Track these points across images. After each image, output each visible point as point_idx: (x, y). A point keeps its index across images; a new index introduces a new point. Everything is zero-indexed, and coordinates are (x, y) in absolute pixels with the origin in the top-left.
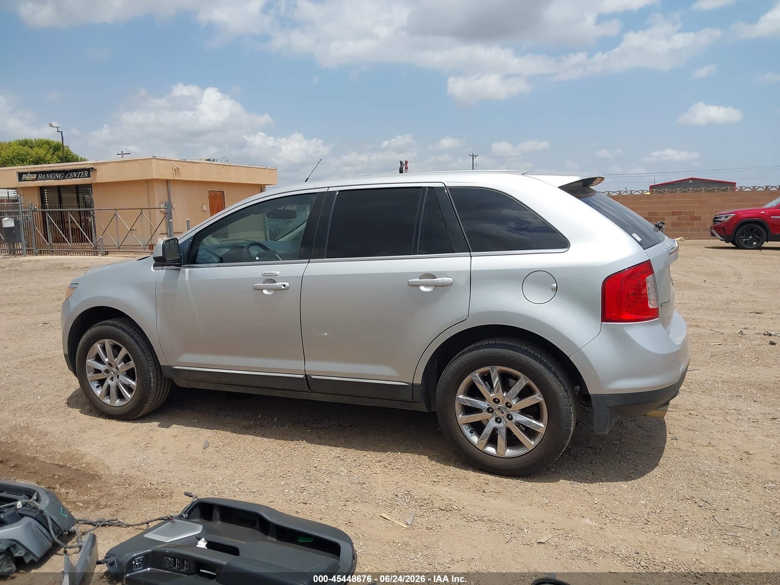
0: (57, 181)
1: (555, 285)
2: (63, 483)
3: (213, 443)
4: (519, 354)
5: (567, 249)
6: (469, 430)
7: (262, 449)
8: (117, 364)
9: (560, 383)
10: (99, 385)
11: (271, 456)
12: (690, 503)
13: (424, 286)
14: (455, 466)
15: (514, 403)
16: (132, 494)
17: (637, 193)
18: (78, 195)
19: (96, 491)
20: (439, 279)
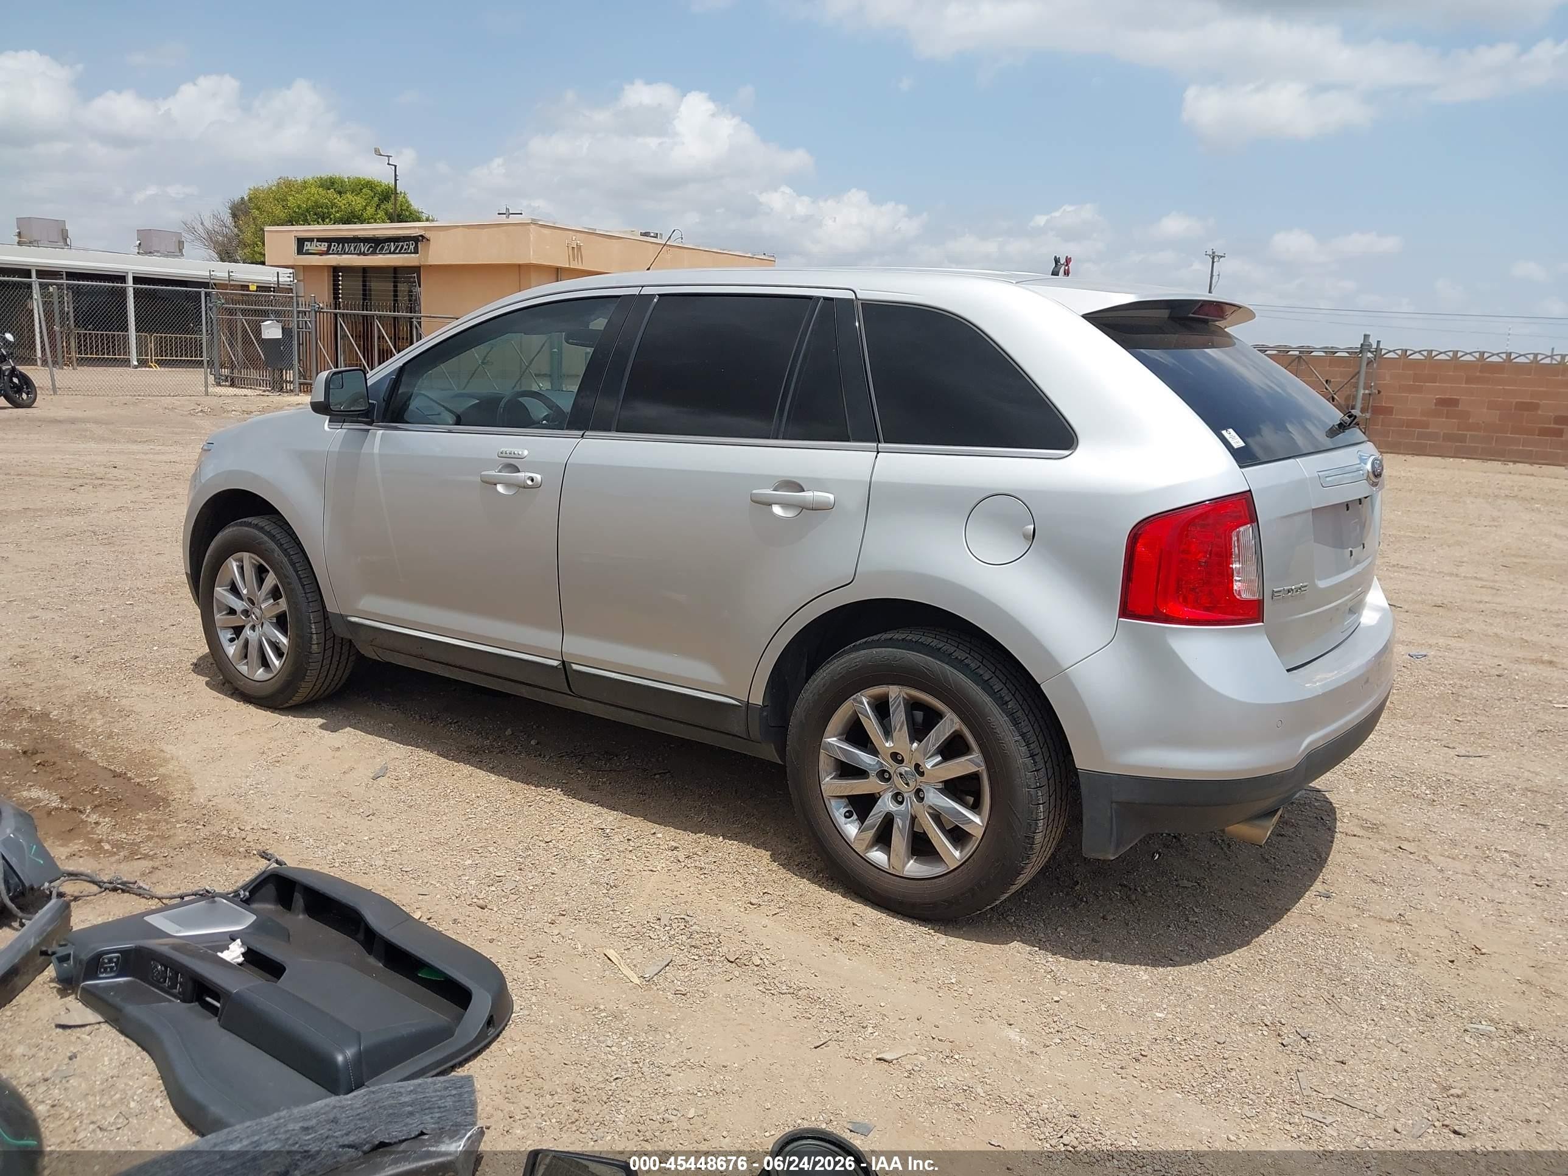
0: (362, 257)
1: (1032, 527)
2: (100, 806)
3: (395, 769)
4: (947, 667)
5: (1071, 452)
6: (843, 810)
7: (474, 795)
8: (261, 601)
9: (1020, 738)
10: (234, 636)
11: (481, 810)
12: (1265, 1033)
13: (782, 507)
14: (812, 880)
15: (929, 767)
16: (198, 842)
17: (1468, 358)
18: (395, 286)
19: (146, 827)
20: (808, 495)
